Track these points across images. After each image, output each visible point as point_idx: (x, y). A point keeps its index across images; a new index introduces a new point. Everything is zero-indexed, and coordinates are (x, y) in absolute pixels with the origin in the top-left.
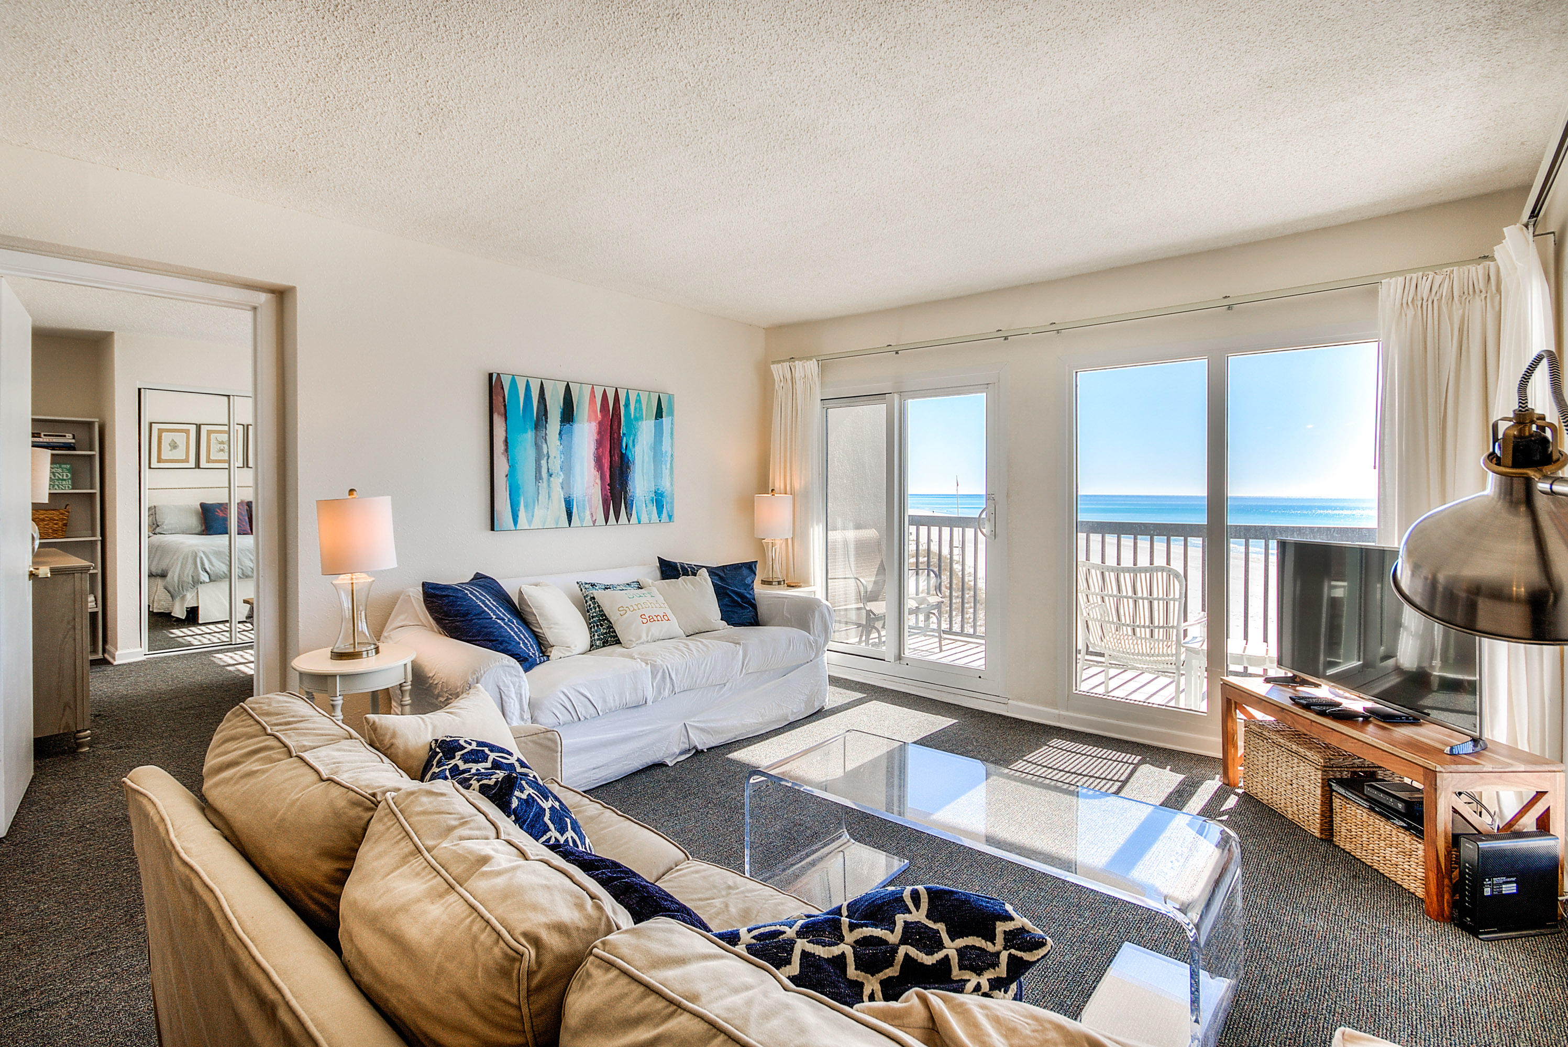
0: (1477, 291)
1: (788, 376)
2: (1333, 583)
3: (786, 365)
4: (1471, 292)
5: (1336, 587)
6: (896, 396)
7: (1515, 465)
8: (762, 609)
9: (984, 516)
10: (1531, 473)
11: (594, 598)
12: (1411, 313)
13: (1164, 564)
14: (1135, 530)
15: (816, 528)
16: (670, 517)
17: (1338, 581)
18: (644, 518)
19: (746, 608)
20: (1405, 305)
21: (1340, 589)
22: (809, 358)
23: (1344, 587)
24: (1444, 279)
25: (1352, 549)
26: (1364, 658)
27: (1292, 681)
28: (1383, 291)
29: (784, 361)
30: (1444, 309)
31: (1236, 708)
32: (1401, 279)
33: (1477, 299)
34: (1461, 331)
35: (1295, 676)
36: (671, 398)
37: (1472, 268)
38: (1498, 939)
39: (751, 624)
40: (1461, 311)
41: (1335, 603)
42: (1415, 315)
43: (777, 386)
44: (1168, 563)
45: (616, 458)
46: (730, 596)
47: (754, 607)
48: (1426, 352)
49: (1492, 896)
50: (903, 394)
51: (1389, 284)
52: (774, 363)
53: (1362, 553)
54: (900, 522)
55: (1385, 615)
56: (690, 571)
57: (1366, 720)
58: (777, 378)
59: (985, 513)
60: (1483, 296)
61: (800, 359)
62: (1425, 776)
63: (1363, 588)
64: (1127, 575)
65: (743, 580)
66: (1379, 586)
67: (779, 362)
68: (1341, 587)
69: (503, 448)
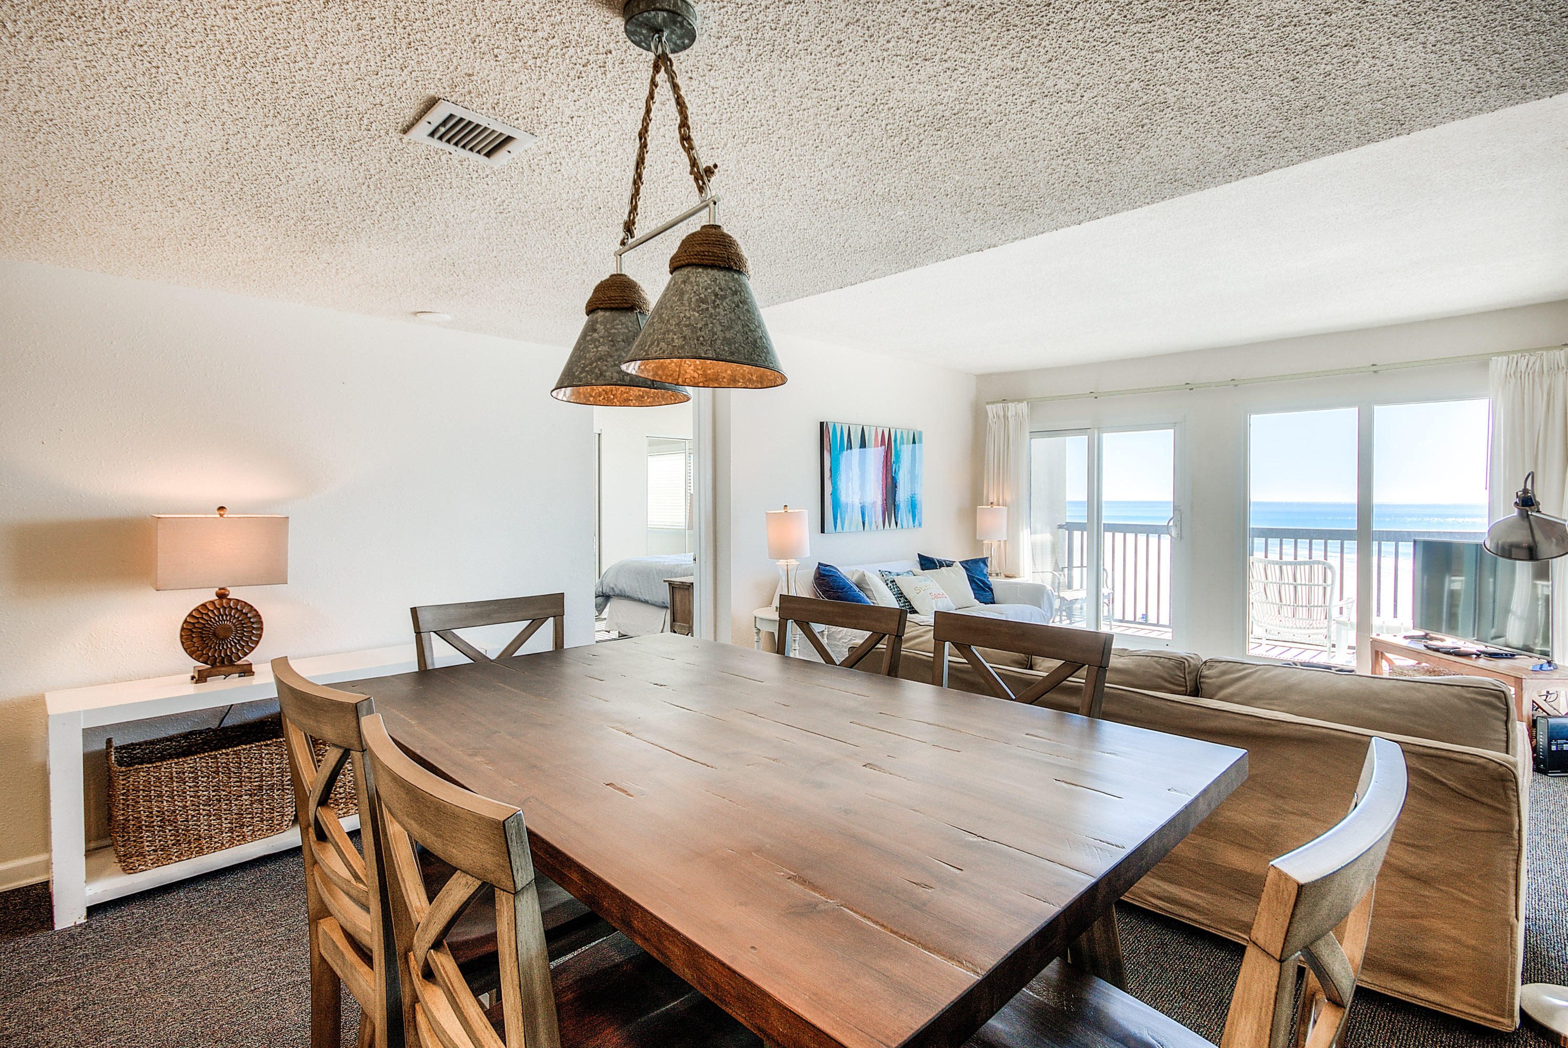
0: (1560, 367)
1: (1002, 414)
2: (1453, 578)
3: (1000, 405)
4: (1556, 369)
5: (1454, 581)
6: (1096, 431)
7: (1523, 506)
8: (997, 593)
9: (1171, 523)
10: (1527, 508)
11: (894, 581)
12: (1513, 381)
13: (1322, 559)
14: (1296, 535)
15: (1025, 531)
16: (920, 525)
17: (1457, 576)
18: (905, 525)
19: (987, 591)
20: (1508, 375)
21: (1457, 583)
22: (1021, 401)
23: (1462, 581)
24: (1536, 360)
25: (1469, 545)
26: (1478, 635)
27: (1425, 637)
28: (1492, 365)
29: (997, 402)
30: (1537, 379)
31: (1382, 658)
32: (1505, 358)
33: (1561, 373)
34: (1549, 394)
35: (1427, 634)
36: (920, 433)
37: (1557, 352)
38: (1560, 776)
39: (992, 603)
40: (1548, 382)
41: (1453, 594)
42: (1516, 383)
43: (990, 421)
44: (1326, 559)
45: (889, 480)
46: (976, 583)
47: (991, 590)
48: (1524, 405)
49: (1557, 750)
50: (1101, 430)
51: (1497, 361)
52: (988, 403)
53: (1477, 550)
54: (1098, 530)
55: (1497, 604)
56: (940, 564)
57: (1478, 656)
58: (990, 415)
59: (1172, 521)
60: (1564, 372)
61: (1013, 401)
62: (1516, 682)
63: (1478, 581)
64: (1289, 567)
65: (982, 571)
66: (1491, 580)
67: (993, 403)
68: (1458, 581)
69: (829, 474)
